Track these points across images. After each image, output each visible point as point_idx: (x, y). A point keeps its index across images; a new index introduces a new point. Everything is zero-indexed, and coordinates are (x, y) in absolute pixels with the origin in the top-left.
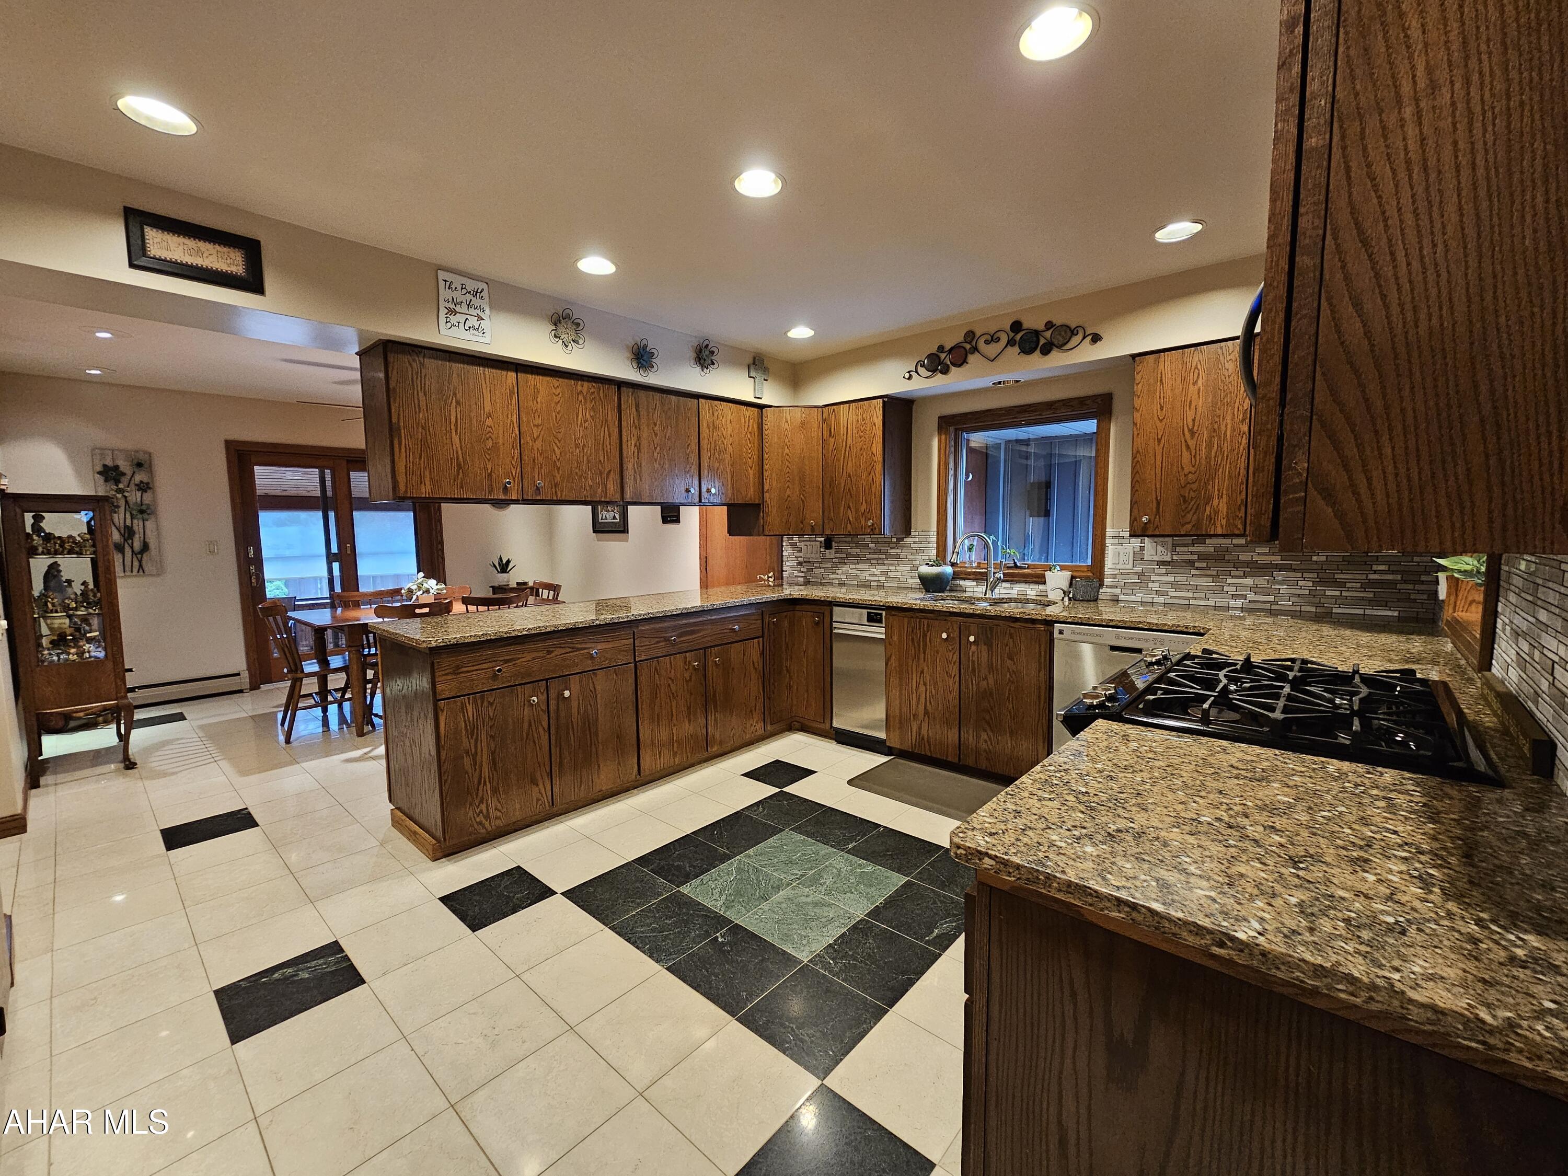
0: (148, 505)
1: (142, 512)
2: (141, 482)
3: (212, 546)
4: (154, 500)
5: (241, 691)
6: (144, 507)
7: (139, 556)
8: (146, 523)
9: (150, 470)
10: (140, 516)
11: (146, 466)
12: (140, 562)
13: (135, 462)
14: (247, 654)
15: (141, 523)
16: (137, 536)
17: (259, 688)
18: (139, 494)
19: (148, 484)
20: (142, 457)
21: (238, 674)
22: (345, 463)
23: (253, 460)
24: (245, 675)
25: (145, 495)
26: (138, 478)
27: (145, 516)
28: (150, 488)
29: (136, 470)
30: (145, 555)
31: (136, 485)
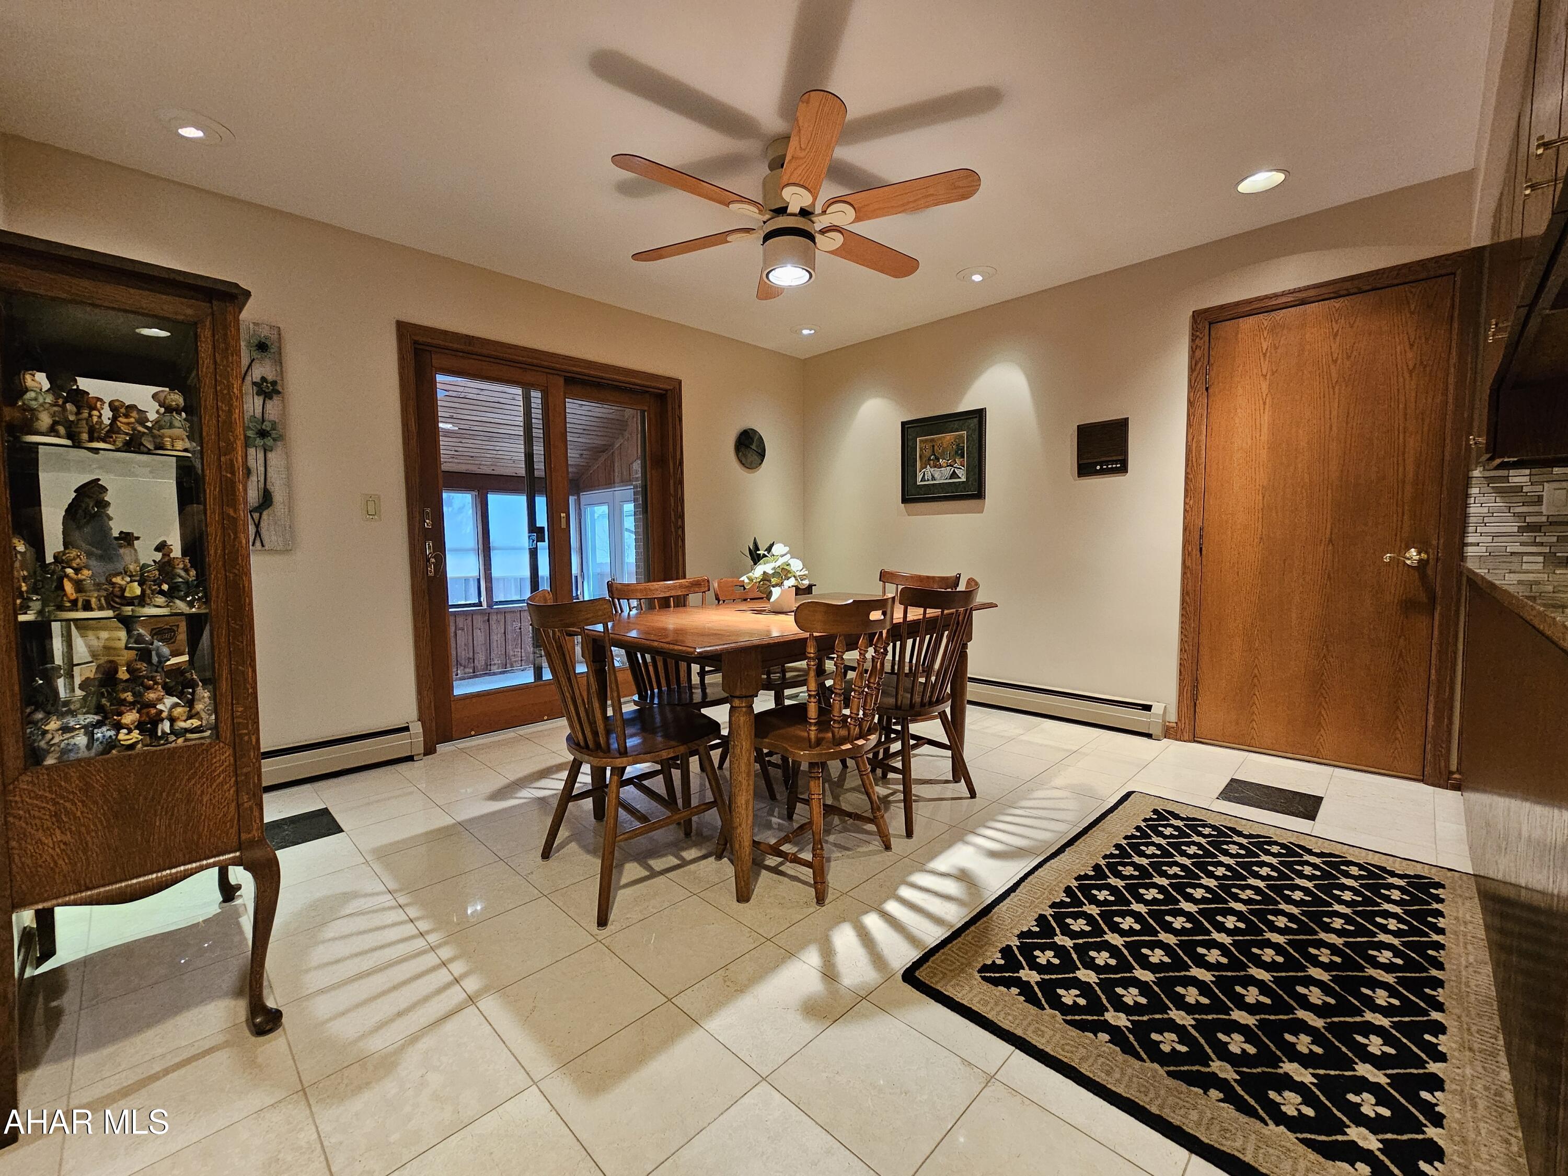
0: (274, 424)
1: (263, 434)
2: (264, 379)
3: (371, 504)
4: (284, 413)
5: (410, 759)
6: (267, 426)
7: (256, 515)
8: (269, 455)
9: (279, 362)
10: (259, 442)
11: (274, 349)
12: (257, 526)
13: (254, 341)
14: (419, 692)
15: (261, 455)
16: (254, 478)
17: (434, 751)
18: (259, 401)
19: (274, 383)
20: (264, 332)
21: (406, 729)
22: (562, 381)
23: (436, 361)
24: (417, 729)
25: (269, 405)
26: (257, 373)
27: (269, 442)
28: (278, 393)
29: (255, 355)
30: (265, 513)
31: (254, 384)
